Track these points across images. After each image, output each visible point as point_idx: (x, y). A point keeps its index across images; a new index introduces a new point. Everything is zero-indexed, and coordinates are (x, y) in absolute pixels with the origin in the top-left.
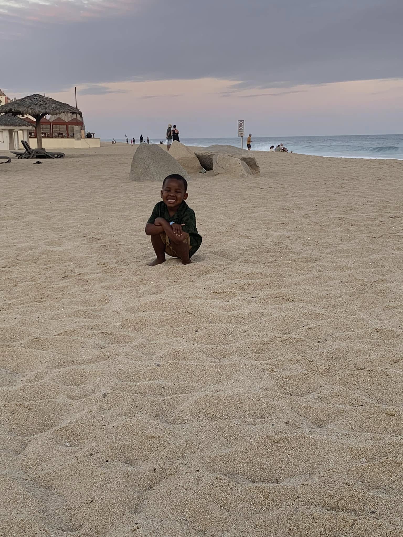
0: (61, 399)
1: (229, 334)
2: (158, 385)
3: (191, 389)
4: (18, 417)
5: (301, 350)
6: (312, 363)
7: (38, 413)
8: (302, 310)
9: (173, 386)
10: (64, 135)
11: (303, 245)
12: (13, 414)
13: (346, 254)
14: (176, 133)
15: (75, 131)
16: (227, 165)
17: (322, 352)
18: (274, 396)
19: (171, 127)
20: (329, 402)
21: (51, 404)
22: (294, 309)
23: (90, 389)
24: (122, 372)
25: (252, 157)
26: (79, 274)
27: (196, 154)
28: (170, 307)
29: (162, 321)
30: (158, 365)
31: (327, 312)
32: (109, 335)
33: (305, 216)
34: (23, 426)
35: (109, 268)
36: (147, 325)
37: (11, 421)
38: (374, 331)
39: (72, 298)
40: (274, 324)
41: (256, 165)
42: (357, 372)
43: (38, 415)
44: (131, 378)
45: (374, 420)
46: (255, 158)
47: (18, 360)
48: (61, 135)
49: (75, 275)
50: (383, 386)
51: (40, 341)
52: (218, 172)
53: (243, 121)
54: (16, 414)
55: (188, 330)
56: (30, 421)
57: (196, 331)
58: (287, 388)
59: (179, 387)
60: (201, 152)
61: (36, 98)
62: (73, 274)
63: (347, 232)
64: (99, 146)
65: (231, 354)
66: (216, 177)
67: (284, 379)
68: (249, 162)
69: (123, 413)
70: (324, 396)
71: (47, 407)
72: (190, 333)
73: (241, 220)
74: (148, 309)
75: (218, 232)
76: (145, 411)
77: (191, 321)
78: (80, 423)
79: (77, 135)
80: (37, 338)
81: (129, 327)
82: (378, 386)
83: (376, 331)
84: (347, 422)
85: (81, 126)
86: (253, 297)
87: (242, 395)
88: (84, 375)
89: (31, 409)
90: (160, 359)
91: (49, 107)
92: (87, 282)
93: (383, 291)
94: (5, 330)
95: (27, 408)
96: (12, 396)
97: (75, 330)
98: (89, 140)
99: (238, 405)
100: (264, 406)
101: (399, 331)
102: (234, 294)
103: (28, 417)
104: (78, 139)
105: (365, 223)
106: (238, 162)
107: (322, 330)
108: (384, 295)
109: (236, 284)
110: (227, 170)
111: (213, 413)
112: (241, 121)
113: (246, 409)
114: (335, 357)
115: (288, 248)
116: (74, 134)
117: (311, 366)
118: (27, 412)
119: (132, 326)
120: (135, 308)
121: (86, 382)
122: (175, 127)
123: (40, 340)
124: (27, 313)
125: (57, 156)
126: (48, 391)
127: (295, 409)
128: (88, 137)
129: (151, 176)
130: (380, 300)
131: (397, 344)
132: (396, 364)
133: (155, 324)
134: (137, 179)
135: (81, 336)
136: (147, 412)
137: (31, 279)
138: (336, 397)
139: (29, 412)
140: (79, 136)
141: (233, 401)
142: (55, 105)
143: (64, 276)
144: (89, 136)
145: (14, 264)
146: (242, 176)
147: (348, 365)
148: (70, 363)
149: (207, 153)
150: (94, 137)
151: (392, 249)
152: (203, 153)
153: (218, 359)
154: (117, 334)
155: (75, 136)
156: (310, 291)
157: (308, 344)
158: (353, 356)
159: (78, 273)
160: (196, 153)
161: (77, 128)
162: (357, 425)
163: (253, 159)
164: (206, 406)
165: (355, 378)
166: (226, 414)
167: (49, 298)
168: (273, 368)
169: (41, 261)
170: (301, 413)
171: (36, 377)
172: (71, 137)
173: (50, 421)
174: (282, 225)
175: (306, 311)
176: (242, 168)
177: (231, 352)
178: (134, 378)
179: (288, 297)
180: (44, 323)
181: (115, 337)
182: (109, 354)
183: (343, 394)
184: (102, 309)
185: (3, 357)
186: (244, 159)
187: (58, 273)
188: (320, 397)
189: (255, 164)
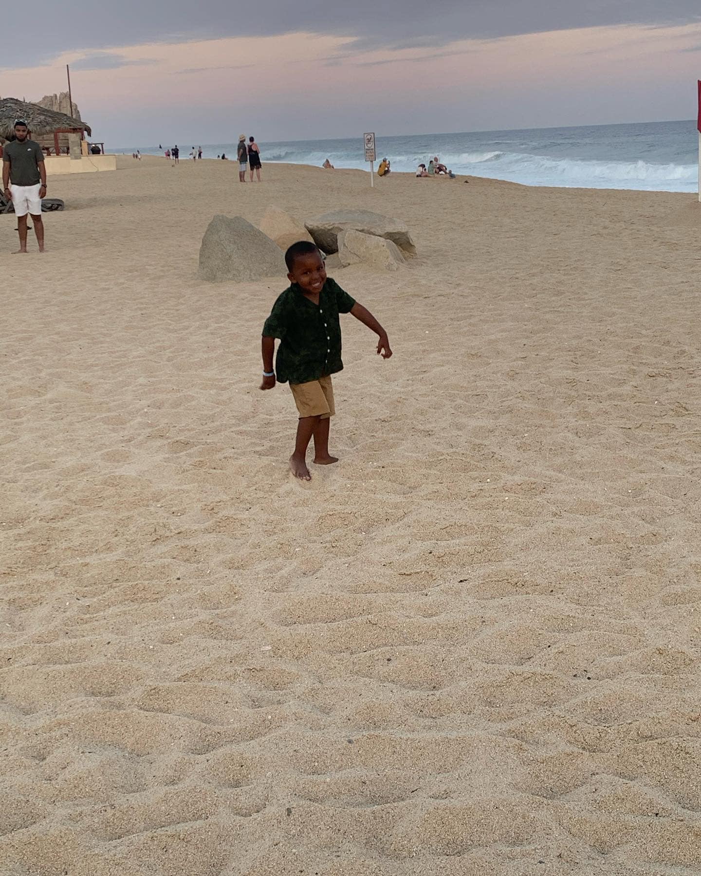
0: (225, 818)
1: (439, 665)
2: (357, 779)
3: (405, 782)
4: (174, 856)
5: (552, 694)
6: (574, 728)
7: (199, 846)
8: (541, 609)
9: (378, 778)
10: (51, 150)
11: (518, 448)
12: (166, 851)
13: (589, 471)
14: (254, 150)
15: (70, 142)
16: (363, 249)
17: (585, 702)
18: (532, 802)
19: (244, 140)
20: (611, 810)
21: (214, 829)
22: (530, 608)
23: (260, 793)
24: (299, 755)
25: (403, 231)
26: (179, 533)
27: (307, 228)
28: (338, 607)
29: (332, 640)
30: (350, 742)
31: (579, 611)
32: (258, 673)
33: (510, 374)
34: (183, 870)
35: (224, 519)
36: (311, 649)
37: (165, 863)
38: (655, 652)
39: (182, 590)
40: (504, 642)
41: (411, 244)
42: (642, 745)
43: (200, 850)
44: (313, 764)
45: (678, 843)
46: (407, 232)
47: (136, 733)
48: (45, 151)
49: (172, 534)
50: (683, 772)
51: (160, 692)
52: (349, 261)
53: (372, 135)
54: (171, 851)
55: (377, 658)
56: (191, 860)
57: (389, 660)
58: (545, 779)
59: (385, 779)
60: (315, 225)
61: (8, 105)
62: (168, 534)
63: (583, 415)
64: (113, 168)
65: (450, 709)
66: (344, 270)
67: (539, 764)
68: (398, 239)
69: (322, 843)
70: (602, 799)
71: (210, 834)
72: (380, 664)
73: (408, 385)
74: (305, 612)
75: (376, 420)
76: (351, 836)
77: (377, 637)
78: (266, 867)
79: (75, 151)
80: (154, 689)
81: (284, 652)
82: (675, 770)
83: (658, 652)
84: (641, 846)
85: (80, 134)
86: (461, 581)
87: (487, 803)
88: (244, 764)
89: (189, 841)
90: (347, 722)
91: (32, 120)
92: (196, 551)
93: (658, 563)
94: (100, 670)
95: (183, 840)
96: (152, 813)
97: (207, 668)
98: (95, 158)
99: (482, 821)
100: (520, 820)
101: (691, 652)
102: (432, 576)
103: (187, 854)
104: (76, 158)
105: (611, 390)
106: (381, 244)
107: (578, 654)
108: (660, 570)
109: (430, 553)
110: (363, 257)
111: (449, 837)
112: (368, 134)
113: (494, 826)
114: (604, 709)
115: (496, 456)
116: (68, 149)
117: (574, 734)
118: (184, 846)
119: (289, 652)
120: (285, 611)
121: (249, 776)
122: (252, 139)
123: (160, 690)
124: (121, 627)
125: (51, 207)
126: (201, 801)
127: (565, 825)
128: (93, 154)
129: (235, 272)
130: (656, 582)
131: (693, 683)
132: (695, 723)
133: (323, 646)
134: (211, 278)
135: (219, 677)
136: (353, 837)
137: (104, 547)
138: (620, 801)
139: (186, 846)
140: (78, 151)
141: (475, 814)
142: (42, 117)
143: (154, 539)
144: (96, 151)
145: (68, 512)
146: (389, 268)
147: (628, 732)
148: (215, 736)
149: (327, 226)
150: (103, 153)
151: (662, 459)
152: (320, 226)
153: (432, 717)
154: (269, 669)
155: (70, 151)
156: (549, 566)
157: (561, 683)
158: (631, 709)
159: (177, 532)
160: (307, 225)
161: (73, 137)
162: (655, 851)
163: (404, 234)
164: (439, 825)
165: (640, 756)
166: (469, 837)
167: (145, 592)
168: (521, 745)
169: (108, 502)
170: (573, 830)
171: (175, 771)
172: (64, 152)
173: (217, 857)
174: (476, 397)
175: (548, 612)
176: (389, 253)
177: (451, 705)
178: (316, 764)
179: (516, 580)
180: (153, 650)
181: (267, 674)
182: (270, 717)
183: (630, 796)
184: (234, 613)
185: (113, 728)
186: (390, 236)
187: (145, 533)
188: (598, 802)
189: (409, 242)
